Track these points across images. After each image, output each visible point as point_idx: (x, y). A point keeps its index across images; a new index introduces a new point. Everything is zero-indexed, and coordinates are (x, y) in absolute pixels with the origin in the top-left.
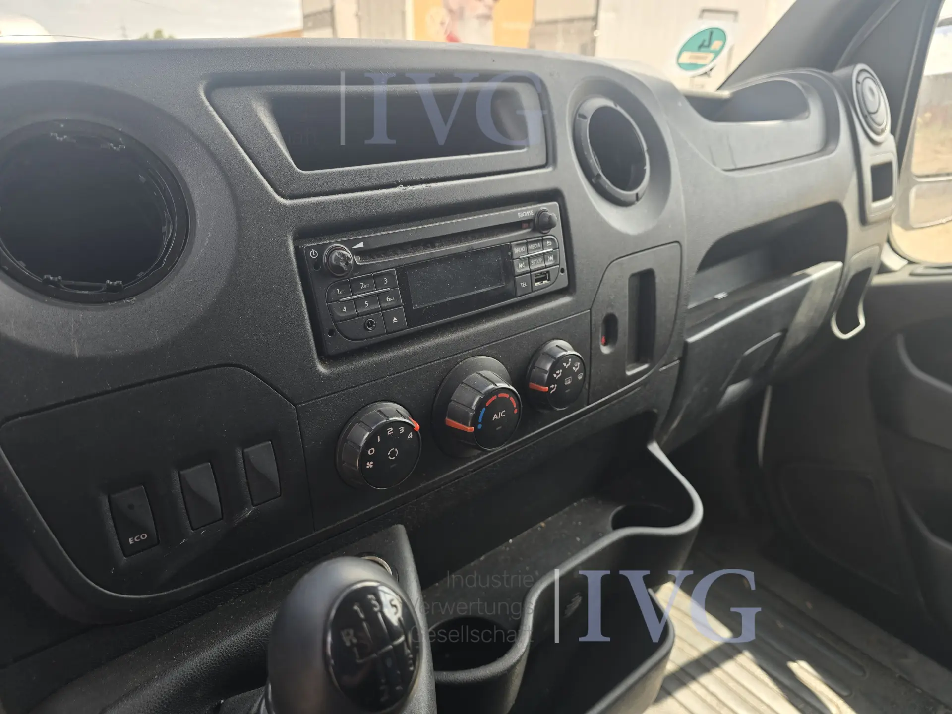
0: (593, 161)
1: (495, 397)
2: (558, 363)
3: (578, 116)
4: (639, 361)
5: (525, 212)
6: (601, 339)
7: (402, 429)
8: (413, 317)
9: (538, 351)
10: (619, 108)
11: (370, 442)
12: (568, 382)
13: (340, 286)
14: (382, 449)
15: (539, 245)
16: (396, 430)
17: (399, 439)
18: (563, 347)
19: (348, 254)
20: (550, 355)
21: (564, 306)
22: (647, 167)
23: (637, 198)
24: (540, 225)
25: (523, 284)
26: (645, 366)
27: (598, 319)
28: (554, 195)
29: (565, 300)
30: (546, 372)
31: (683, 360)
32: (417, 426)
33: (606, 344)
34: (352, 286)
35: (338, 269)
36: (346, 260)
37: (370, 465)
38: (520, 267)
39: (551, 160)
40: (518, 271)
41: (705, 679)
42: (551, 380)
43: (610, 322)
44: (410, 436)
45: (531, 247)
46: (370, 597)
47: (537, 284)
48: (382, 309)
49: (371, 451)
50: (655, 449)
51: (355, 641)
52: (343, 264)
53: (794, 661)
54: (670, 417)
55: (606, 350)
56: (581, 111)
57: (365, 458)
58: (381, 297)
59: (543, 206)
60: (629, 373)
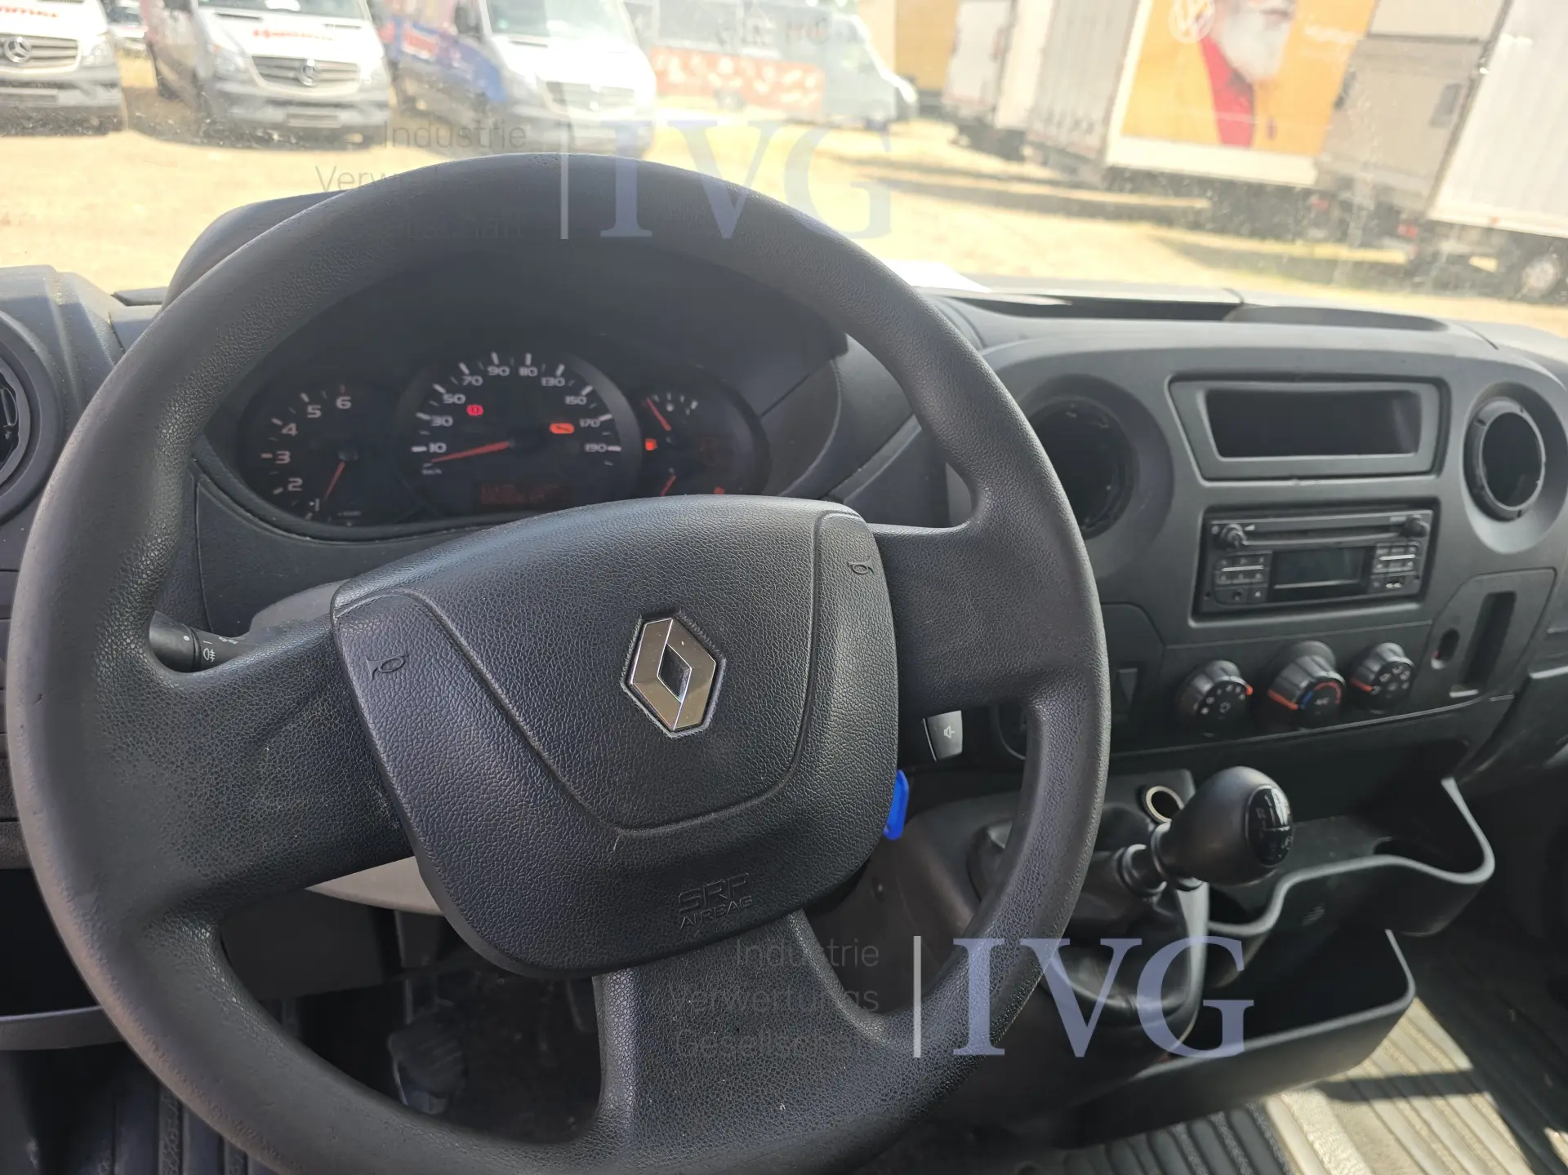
0: (1481, 471)
1: (1324, 684)
2: (1388, 667)
3: (1476, 420)
4: (1467, 685)
5: (1398, 517)
6: (1436, 653)
7: (1238, 690)
8: (1273, 595)
9: (1368, 650)
10: (1526, 416)
11: (1211, 692)
12: (1392, 687)
13: (1227, 558)
14: (1219, 701)
15: (1401, 550)
16: (1234, 689)
17: (1232, 696)
18: (1394, 653)
19: (1241, 533)
20: (1380, 657)
21: (1409, 612)
22: (1540, 483)
23: (1519, 514)
24: (1407, 531)
25: (1376, 584)
26: (1472, 692)
27: (1439, 632)
28: (1431, 503)
29: (1412, 606)
30: (1372, 672)
31: (1518, 697)
32: (1250, 690)
33: (1439, 658)
34: (1234, 561)
35: (1232, 545)
36: (1241, 539)
37: (1205, 711)
38: (1379, 568)
39: (1437, 466)
40: (1376, 571)
41: (1420, 1103)
42: (1377, 682)
43: (1450, 638)
44: (1242, 697)
45: (1394, 550)
46: (1266, 798)
47: (1389, 586)
48: (1251, 584)
49: (1210, 700)
50: (1450, 786)
51: (1264, 816)
52: (1237, 543)
53: (1556, 1130)
54: (1481, 757)
55: (1436, 664)
56: (1482, 416)
57: (1203, 704)
58: (1251, 574)
59: (1417, 514)
60: (1454, 695)
